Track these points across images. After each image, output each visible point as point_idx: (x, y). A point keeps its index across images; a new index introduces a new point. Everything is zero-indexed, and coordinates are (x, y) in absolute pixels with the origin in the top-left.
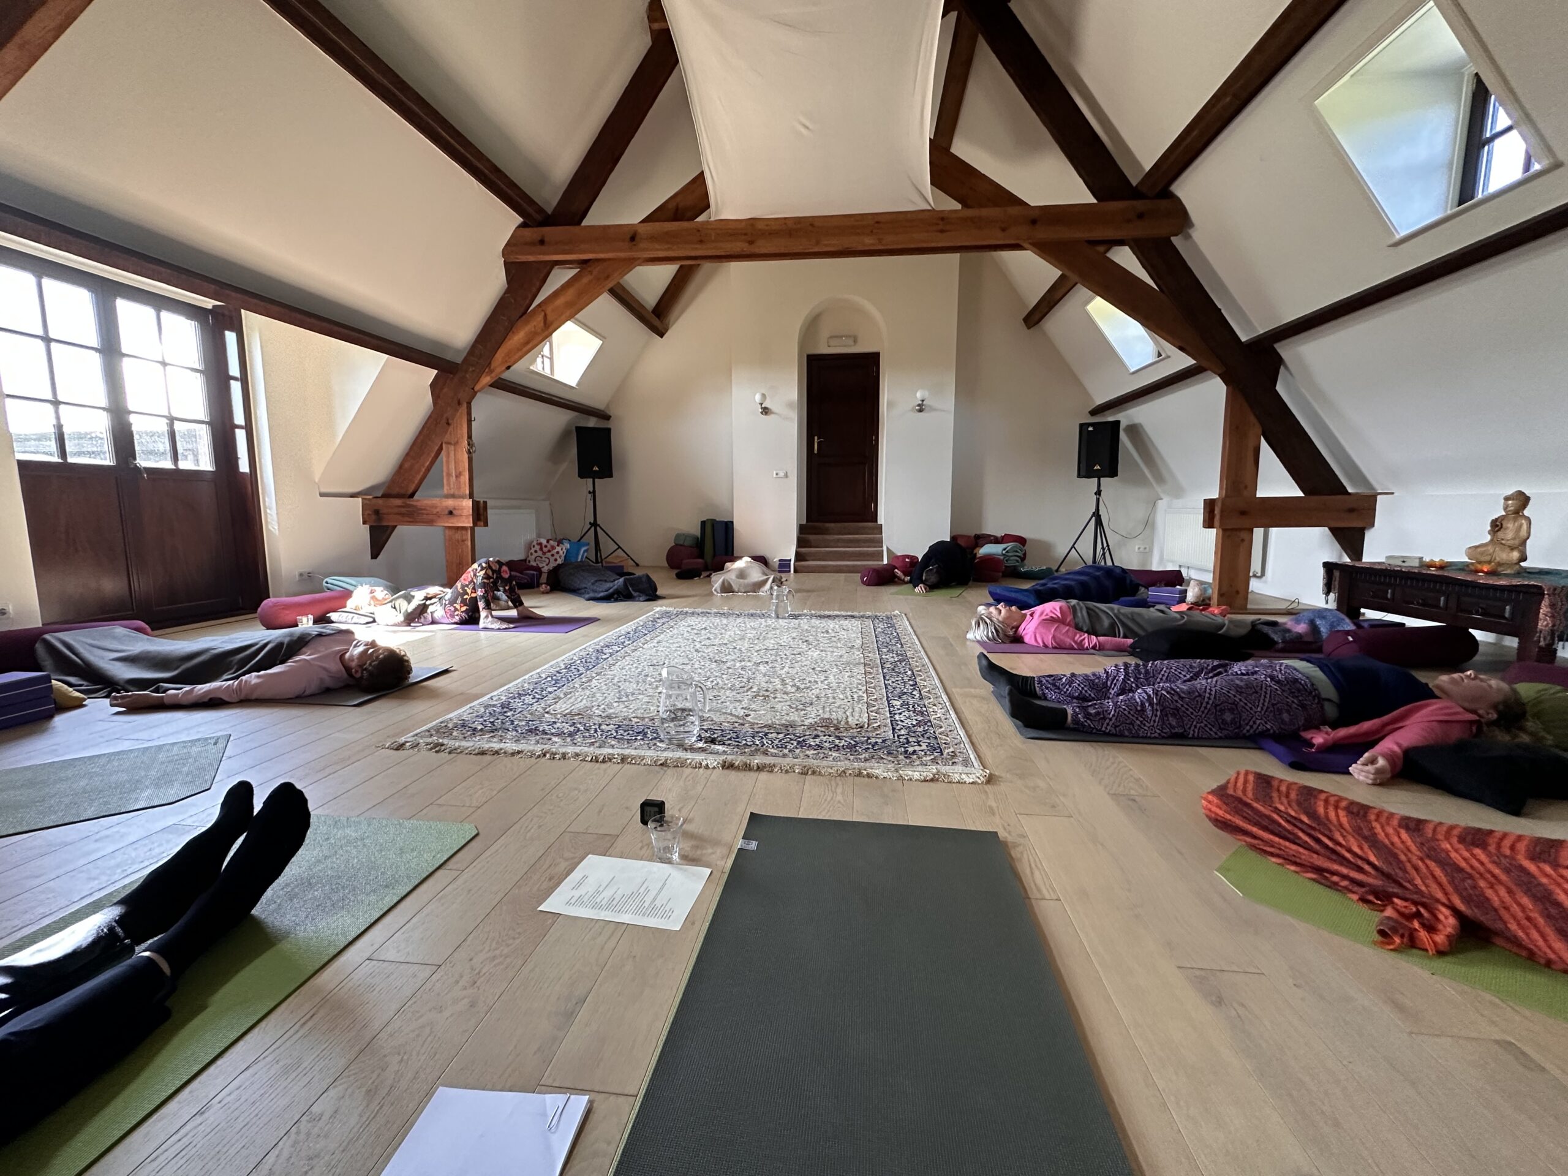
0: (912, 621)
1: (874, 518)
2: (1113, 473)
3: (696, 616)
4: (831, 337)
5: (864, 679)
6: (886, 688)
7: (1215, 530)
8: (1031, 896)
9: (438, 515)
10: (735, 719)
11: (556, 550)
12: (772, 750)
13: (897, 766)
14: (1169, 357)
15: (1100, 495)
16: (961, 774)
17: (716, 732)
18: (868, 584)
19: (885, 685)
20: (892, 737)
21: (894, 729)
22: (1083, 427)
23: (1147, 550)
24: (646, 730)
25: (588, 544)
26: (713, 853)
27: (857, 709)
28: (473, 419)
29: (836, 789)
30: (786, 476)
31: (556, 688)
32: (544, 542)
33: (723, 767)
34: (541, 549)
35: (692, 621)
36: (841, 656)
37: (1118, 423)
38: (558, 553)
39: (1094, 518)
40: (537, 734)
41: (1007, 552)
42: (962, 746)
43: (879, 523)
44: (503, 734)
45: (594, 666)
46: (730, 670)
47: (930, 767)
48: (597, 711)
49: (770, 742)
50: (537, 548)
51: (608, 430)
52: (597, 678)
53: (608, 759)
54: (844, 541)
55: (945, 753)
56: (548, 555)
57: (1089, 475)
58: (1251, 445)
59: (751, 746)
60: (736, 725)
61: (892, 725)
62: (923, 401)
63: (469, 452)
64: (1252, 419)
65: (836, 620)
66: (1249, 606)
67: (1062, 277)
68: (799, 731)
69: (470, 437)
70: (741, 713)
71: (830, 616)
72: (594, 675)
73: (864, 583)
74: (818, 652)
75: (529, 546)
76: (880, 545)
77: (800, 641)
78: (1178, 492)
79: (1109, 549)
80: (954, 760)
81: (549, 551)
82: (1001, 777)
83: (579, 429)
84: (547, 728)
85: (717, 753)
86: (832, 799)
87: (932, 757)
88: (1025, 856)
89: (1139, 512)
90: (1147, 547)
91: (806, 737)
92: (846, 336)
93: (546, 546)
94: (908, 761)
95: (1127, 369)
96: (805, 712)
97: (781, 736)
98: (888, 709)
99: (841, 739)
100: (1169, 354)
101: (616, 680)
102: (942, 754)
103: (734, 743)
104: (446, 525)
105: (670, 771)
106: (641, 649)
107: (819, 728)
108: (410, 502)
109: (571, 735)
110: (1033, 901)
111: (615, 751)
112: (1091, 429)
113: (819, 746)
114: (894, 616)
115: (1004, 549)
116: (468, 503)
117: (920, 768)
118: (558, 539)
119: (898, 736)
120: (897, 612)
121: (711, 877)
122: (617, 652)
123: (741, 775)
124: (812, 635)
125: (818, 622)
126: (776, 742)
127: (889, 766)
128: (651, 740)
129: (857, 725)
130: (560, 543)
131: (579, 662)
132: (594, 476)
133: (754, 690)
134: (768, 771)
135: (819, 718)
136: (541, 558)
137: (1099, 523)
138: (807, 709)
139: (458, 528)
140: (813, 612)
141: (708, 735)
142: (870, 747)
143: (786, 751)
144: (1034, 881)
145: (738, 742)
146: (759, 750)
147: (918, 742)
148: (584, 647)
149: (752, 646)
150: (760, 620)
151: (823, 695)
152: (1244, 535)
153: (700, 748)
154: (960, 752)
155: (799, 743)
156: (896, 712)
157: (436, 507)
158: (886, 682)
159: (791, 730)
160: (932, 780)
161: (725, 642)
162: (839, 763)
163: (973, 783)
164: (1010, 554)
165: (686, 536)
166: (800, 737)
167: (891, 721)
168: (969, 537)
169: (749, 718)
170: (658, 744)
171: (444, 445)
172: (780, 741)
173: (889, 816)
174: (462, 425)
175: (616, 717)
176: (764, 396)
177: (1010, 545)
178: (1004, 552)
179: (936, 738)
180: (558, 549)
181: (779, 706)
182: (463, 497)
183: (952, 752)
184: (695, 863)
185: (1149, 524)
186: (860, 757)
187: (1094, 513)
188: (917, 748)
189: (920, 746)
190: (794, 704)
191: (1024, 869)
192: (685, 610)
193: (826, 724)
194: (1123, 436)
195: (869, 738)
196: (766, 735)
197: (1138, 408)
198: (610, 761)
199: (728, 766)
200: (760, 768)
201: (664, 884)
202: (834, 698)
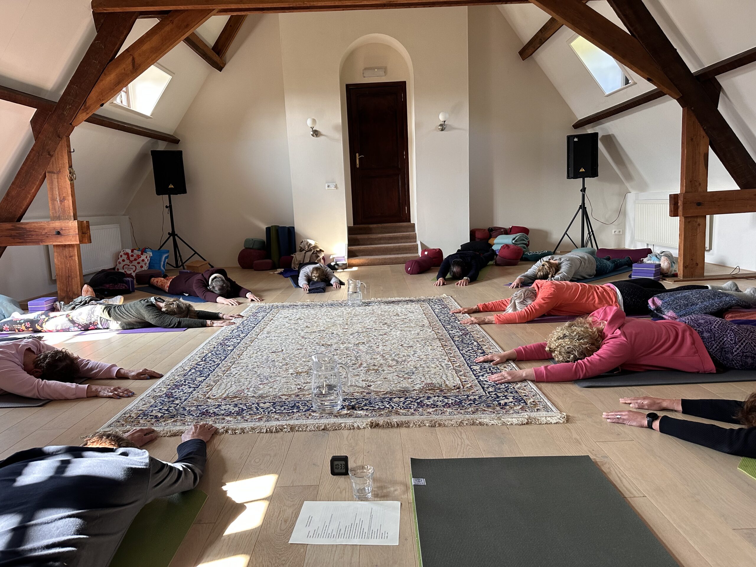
0: (459, 302)
1: (407, 218)
2: (594, 173)
3: (287, 309)
4: (366, 69)
5: (444, 351)
6: (464, 357)
7: (679, 217)
8: (626, 497)
9: (47, 236)
10: (362, 390)
11: (141, 259)
12: (401, 411)
13: (498, 415)
14: (635, 83)
15: (584, 191)
16: (546, 417)
17: (352, 400)
18: (412, 273)
19: (462, 354)
20: (484, 394)
21: (483, 388)
22: (570, 138)
23: (621, 233)
24: (297, 404)
25: (168, 252)
26: (396, 490)
27: (449, 374)
28: (72, 150)
29: (461, 435)
30: (336, 187)
31: (203, 378)
32: (129, 251)
33: (371, 427)
34: (128, 258)
35: (285, 312)
36: (418, 334)
37: (596, 134)
38: (143, 260)
39: (581, 210)
40: (210, 416)
41: (516, 241)
42: (538, 396)
43: (412, 222)
44: (183, 419)
45: (226, 357)
46: (338, 351)
47: (522, 414)
48: (249, 393)
49: (397, 405)
50: (124, 257)
51: (179, 154)
52: (233, 366)
53: (279, 430)
54: (384, 238)
55: (528, 403)
56: (135, 263)
57: (575, 177)
58: (702, 152)
59: (383, 409)
60: (365, 394)
61: (481, 385)
62: (444, 122)
63: (71, 180)
64: (703, 133)
65: (400, 304)
66: (705, 274)
67: (552, 20)
68: (414, 394)
69: (71, 167)
70: (364, 384)
71: (394, 302)
72: (230, 364)
73: (408, 272)
74: (399, 332)
75: (117, 256)
76: (414, 240)
77: (381, 324)
78: (643, 187)
79: (593, 234)
80: (537, 408)
81: (135, 260)
82: (574, 417)
83: (155, 154)
84: (215, 410)
85: (361, 417)
86: (462, 443)
87: (520, 407)
88: (612, 469)
89: (614, 204)
90: (621, 230)
91: (422, 399)
92: (378, 68)
93: (132, 256)
94: (504, 411)
95: (603, 92)
96: (412, 380)
97: (402, 399)
98: (471, 373)
99: (448, 399)
100: (636, 81)
101: (250, 367)
102: (527, 404)
103: (370, 408)
104: (54, 244)
105: (331, 433)
106: (256, 340)
107: (427, 391)
108: (18, 225)
109: (238, 414)
110: (629, 499)
111: (283, 423)
112: (576, 140)
113: (435, 405)
114: (444, 298)
115: (514, 239)
116: (73, 225)
117: (515, 415)
118: (141, 248)
119: (489, 393)
120: (445, 295)
121: (403, 507)
122: (239, 343)
123: (387, 431)
124: (387, 318)
125: (387, 307)
126: (401, 404)
127: (492, 415)
128: (305, 411)
129: (454, 386)
130: (143, 251)
131: (210, 354)
132: (170, 192)
133: (365, 365)
134: (406, 427)
135: (424, 383)
136: (129, 265)
137: (585, 213)
138: (412, 377)
139: (65, 246)
140: (379, 299)
141: (347, 404)
142: (472, 402)
143: (412, 411)
144: (624, 486)
145: (372, 407)
146: (391, 412)
147: (505, 396)
148: (207, 341)
149: (345, 330)
150: (340, 308)
151: (419, 366)
152: (699, 220)
153: (346, 414)
154: (538, 402)
155: (418, 403)
156: (479, 374)
157: (44, 229)
158: (462, 352)
159: (407, 394)
160: (527, 423)
161: (322, 328)
162: (455, 417)
163: (557, 423)
164: (518, 243)
165: (254, 241)
166: (417, 399)
167: (478, 381)
168: (485, 230)
169: (372, 388)
170: (312, 414)
171: (47, 174)
172: (404, 403)
173: (507, 452)
174: (62, 156)
175: (267, 396)
176: (314, 121)
177: (518, 235)
178: (513, 242)
179: (516, 392)
180: (143, 257)
181: (389, 377)
182: (68, 219)
183: (533, 402)
184: (385, 498)
185: (621, 212)
186: (468, 410)
187: (581, 206)
188: (506, 401)
189: (508, 399)
190: (400, 374)
191: (614, 477)
192: (275, 304)
193: (431, 387)
194: (600, 146)
195: (468, 396)
196: (391, 399)
197: (611, 122)
198: (282, 431)
199: (375, 426)
200: (399, 425)
201: (371, 516)
202: (428, 367)
